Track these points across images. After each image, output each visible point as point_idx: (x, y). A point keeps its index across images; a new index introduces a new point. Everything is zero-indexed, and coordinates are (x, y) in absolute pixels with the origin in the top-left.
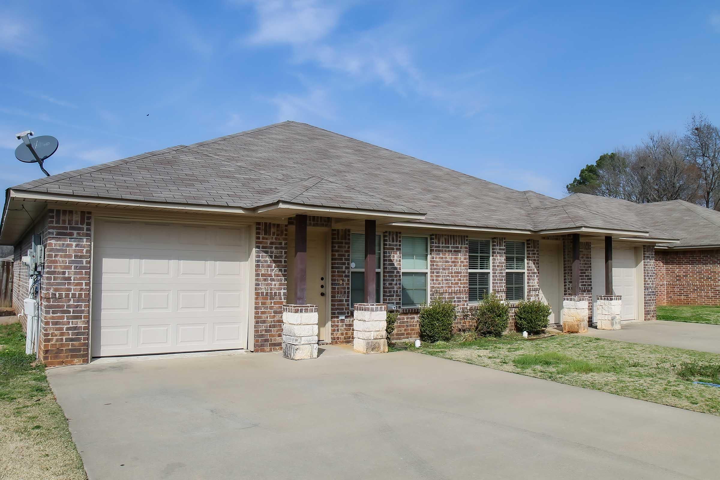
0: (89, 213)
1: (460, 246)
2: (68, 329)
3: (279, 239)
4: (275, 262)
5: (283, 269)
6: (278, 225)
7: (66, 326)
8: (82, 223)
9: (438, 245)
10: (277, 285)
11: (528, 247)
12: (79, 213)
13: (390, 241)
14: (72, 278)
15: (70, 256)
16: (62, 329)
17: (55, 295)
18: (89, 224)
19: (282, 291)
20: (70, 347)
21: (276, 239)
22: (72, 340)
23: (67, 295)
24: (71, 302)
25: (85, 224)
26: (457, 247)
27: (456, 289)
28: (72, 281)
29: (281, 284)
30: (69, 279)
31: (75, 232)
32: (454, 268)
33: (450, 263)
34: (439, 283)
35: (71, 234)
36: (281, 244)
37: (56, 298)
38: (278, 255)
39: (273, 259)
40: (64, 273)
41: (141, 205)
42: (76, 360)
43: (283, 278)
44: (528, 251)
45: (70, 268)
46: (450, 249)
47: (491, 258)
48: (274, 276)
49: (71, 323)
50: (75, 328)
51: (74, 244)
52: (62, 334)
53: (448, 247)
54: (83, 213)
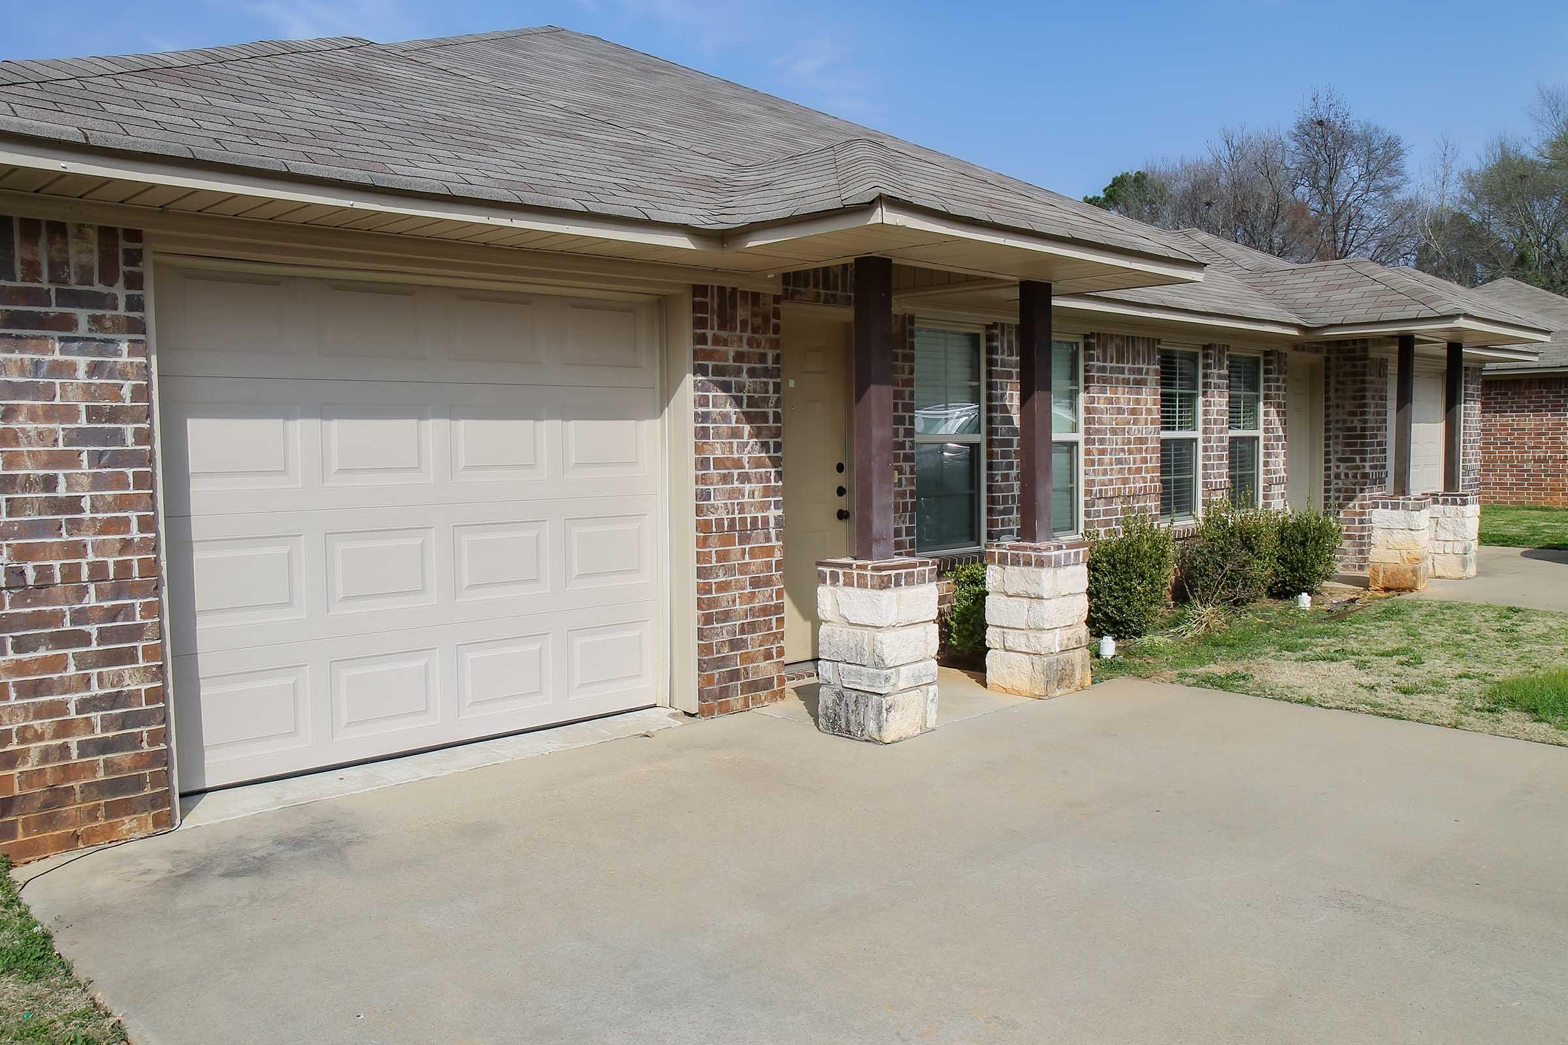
0: (134, 235)
1: (1145, 367)
2: (85, 706)
3: (759, 345)
4: (749, 418)
5: (771, 442)
6: (756, 297)
7: (76, 697)
8: (108, 277)
9: (1102, 364)
10: (756, 493)
11: (1267, 372)
12: (93, 234)
13: (1003, 353)
14: (86, 504)
15: (69, 413)
16: (61, 708)
17: (22, 573)
18: (135, 281)
19: (773, 513)
20: (101, 776)
21: (750, 343)
22: (104, 746)
23: (71, 573)
24: (91, 600)
25: (121, 279)
26: (1140, 371)
27: (1138, 485)
28: (87, 515)
29: (767, 492)
30: (73, 505)
31: (82, 315)
32: (1134, 427)
33: (1126, 415)
34: (1105, 472)
35: (67, 323)
36: (762, 358)
37: (25, 586)
38: (757, 396)
39: (745, 409)
40: (50, 483)
42: (127, 823)
43: (773, 470)
44: (1266, 380)
45: (71, 460)
46: (1126, 376)
47: (1200, 400)
48: (747, 466)
49: (94, 682)
50: (115, 700)
51: (82, 362)
52: (64, 729)
53: (1122, 371)
54: (107, 234)
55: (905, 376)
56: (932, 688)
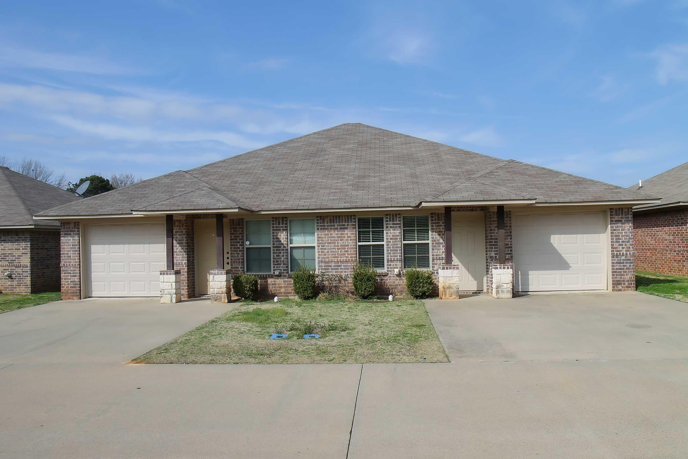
0: (78, 223)
1: (346, 224)
2: (71, 282)
3: (181, 229)
4: (179, 243)
5: (184, 248)
6: (180, 221)
7: (70, 280)
8: (75, 228)
9: (323, 224)
10: (180, 258)
11: (432, 220)
12: (73, 223)
14: (72, 256)
15: (70, 245)
16: (68, 282)
17: (65, 265)
18: (78, 228)
19: (184, 262)
20: (72, 291)
21: (179, 229)
22: (72, 287)
23: (70, 265)
24: (72, 269)
25: (76, 228)
26: (344, 225)
27: (342, 259)
28: (72, 258)
29: (183, 257)
30: (70, 256)
31: (72, 233)
32: (340, 242)
33: (336, 238)
34: (325, 255)
35: (70, 234)
36: (182, 232)
37: (65, 266)
38: (180, 239)
39: (178, 242)
40: (68, 254)
41: (89, 217)
42: (75, 298)
43: (185, 253)
44: (432, 223)
45: (70, 251)
46: (336, 227)
47: (385, 232)
48: (178, 252)
49: (72, 279)
50: (74, 281)
51: (72, 239)
52: (68, 284)
53: (334, 226)
54: (75, 223)
55: (240, 232)
56: (174, 295)
